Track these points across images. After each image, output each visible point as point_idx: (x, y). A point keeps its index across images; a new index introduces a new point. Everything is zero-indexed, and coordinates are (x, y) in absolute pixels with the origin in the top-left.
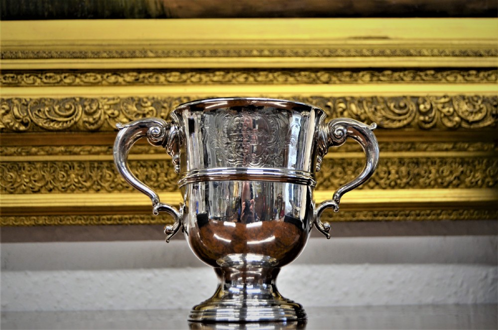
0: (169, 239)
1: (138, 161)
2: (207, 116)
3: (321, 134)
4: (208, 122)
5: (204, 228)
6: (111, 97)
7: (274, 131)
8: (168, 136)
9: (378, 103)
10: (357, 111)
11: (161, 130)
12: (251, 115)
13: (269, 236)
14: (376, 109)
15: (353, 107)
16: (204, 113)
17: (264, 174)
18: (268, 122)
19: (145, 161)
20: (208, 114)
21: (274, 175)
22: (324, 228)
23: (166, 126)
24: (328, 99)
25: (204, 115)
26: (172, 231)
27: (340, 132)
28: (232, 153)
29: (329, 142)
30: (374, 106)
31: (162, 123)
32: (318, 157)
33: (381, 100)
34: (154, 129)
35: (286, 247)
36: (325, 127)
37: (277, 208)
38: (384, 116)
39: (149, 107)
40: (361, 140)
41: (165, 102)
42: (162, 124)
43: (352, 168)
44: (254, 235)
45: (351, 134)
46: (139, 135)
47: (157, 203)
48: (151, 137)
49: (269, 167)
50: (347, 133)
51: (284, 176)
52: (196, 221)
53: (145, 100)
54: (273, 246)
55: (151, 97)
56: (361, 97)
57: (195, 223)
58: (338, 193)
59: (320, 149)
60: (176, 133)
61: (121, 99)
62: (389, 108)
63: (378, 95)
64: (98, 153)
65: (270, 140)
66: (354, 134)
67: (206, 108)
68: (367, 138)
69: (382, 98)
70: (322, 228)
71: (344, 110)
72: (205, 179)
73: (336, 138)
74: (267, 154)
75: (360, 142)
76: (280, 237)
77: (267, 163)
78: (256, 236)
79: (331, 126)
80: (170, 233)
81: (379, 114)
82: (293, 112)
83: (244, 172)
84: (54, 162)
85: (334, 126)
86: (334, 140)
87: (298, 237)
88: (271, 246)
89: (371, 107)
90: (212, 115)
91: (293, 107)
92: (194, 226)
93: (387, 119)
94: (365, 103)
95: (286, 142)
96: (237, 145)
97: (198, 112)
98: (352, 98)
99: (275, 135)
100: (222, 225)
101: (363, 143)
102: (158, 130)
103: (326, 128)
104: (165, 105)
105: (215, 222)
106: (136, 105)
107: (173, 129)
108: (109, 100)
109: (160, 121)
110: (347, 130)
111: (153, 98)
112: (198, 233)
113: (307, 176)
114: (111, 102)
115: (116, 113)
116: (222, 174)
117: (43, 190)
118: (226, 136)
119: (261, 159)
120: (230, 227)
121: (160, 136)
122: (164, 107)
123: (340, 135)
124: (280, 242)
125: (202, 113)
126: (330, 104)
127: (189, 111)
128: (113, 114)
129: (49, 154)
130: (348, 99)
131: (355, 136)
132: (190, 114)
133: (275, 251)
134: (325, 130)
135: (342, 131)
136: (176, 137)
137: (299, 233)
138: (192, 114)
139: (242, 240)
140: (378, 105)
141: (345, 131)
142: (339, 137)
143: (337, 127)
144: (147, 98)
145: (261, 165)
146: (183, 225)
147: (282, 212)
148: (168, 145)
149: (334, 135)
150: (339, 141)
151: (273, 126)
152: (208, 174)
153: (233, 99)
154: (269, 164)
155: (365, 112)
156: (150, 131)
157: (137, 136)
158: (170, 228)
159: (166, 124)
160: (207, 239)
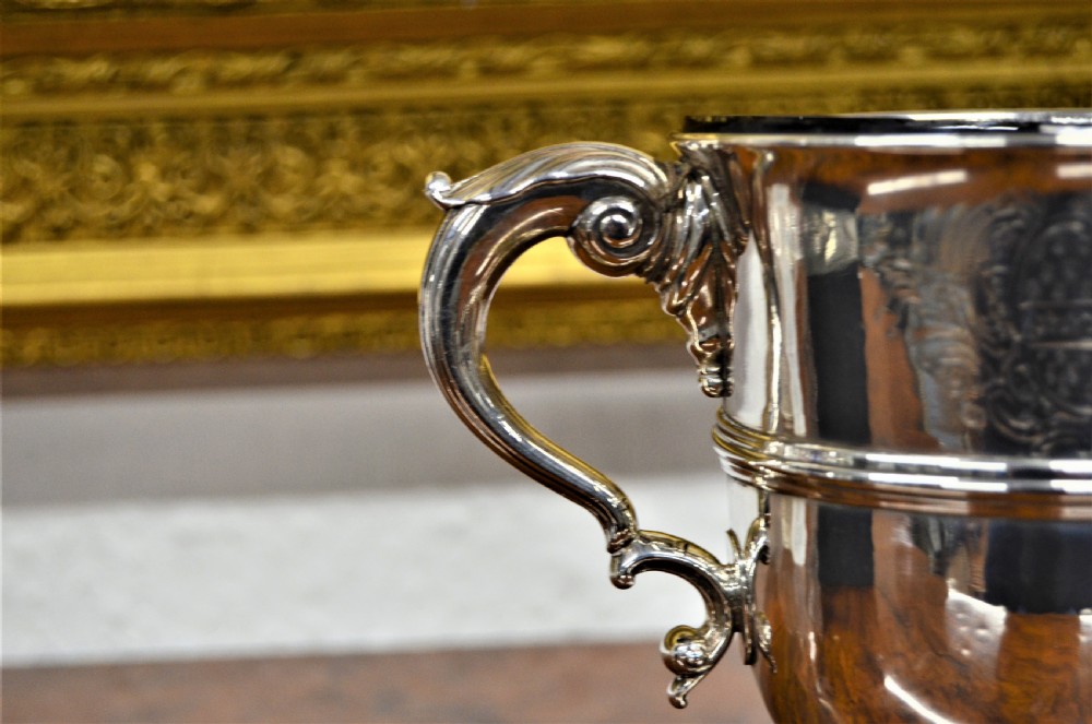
1: (409, 108)
8: (673, 236)
11: (642, 214)
19: (439, 107)
26: (703, 664)
34: (610, 211)
47: (628, 542)
64: (245, 83)
84: (66, 124)
102: (629, 216)
117: (31, 232)
118: (1002, 310)
121: (637, 242)
129: (44, 89)
146: (752, 624)
156: (593, 219)
157: (527, 235)
158: (692, 651)
159: (661, 184)
160: (861, 701)
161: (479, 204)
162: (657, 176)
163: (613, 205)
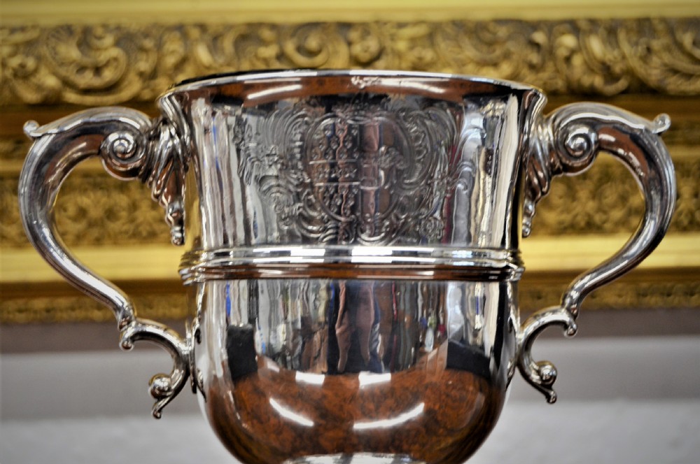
0: (160, 411)
2: (251, 120)
3: (535, 148)
4: (254, 132)
5: (246, 386)
6: (17, 22)
7: (419, 153)
8: (153, 153)
9: (653, 33)
10: (605, 55)
11: (136, 141)
12: (363, 113)
13: (409, 406)
14: (649, 50)
15: (596, 46)
16: (244, 111)
17: (394, 263)
18: (405, 130)
20: (252, 113)
21: (418, 263)
22: (541, 377)
23: (149, 131)
24: (535, 26)
25: (245, 117)
26: (169, 389)
27: (580, 140)
28: (315, 209)
29: (552, 165)
30: (643, 40)
31: (138, 123)
32: (526, 201)
33: (660, 27)
34: (120, 139)
35: (451, 432)
36: (542, 128)
37: (428, 315)
38: (665, 65)
39: (108, 50)
40: (636, 162)
41: (146, 35)
42: (138, 126)
43: (589, 185)
44: (372, 406)
45: (609, 143)
46: (80, 154)
47: (129, 322)
48: (111, 159)
49: (406, 244)
50: (599, 142)
51: (442, 264)
52: (225, 357)
53: (99, 31)
54: (418, 432)
55: (113, 22)
56: (612, 20)
57: (223, 363)
58: (577, 290)
59: (530, 182)
60: (174, 147)
61: (43, 30)
62: (680, 46)
63: (653, 13)
65: (410, 177)
66: (618, 144)
67: (251, 96)
68: (649, 157)
69: (664, 20)
70: (535, 378)
71: (573, 52)
72: (248, 273)
73: (571, 156)
74: (403, 211)
75: (634, 168)
76: (437, 407)
77: (404, 234)
78: (377, 408)
79: (559, 125)
80: (165, 397)
81: (655, 60)
82: (466, 107)
83: (346, 258)
85: (567, 125)
86: (564, 160)
87: (480, 399)
88: (413, 433)
89: (637, 44)
90: (262, 118)
91: (463, 92)
92: (220, 373)
93: (675, 71)
94: (622, 36)
95: (450, 179)
96: (327, 189)
97: (228, 108)
98: (593, 22)
99: (423, 163)
100: (292, 381)
101: (639, 170)
102: (128, 141)
103: (546, 131)
104: (148, 43)
105: (271, 366)
106: (79, 45)
107: (165, 136)
108: (13, 31)
109: (131, 118)
110: (598, 134)
111: (118, 28)
112: (230, 393)
113: (499, 261)
114: (19, 37)
115: (31, 63)
116: (289, 263)
118: (300, 166)
119: (387, 223)
120: (312, 388)
121: (133, 156)
122: (143, 50)
123: (581, 147)
124: (437, 422)
125: (239, 112)
126: (539, 37)
127: (207, 102)
128: (22, 66)
130: (584, 25)
131: (621, 151)
132: (210, 113)
133: (423, 445)
134: (543, 135)
135: (586, 137)
136: (172, 156)
137: (481, 390)
138: (214, 114)
139: (343, 421)
140: (654, 38)
141: (593, 137)
142: (578, 153)
143: (574, 130)
144: (105, 26)
145: (387, 239)
146: (194, 375)
147: (441, 328)
148: (154, 177)
149: (566, 147)
150: (577, 163)
151: (417, 138)
152: (255, 261)
153: (314, 74)
154: (408, 236)
155: (624, 57)
156: (110, 144)
157: (75, 156)
158: (162, 383)
159: (147, 125)
160: (252, 410)
161: (51, 134)
162: (145, 122)
163: (121, 136)
